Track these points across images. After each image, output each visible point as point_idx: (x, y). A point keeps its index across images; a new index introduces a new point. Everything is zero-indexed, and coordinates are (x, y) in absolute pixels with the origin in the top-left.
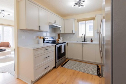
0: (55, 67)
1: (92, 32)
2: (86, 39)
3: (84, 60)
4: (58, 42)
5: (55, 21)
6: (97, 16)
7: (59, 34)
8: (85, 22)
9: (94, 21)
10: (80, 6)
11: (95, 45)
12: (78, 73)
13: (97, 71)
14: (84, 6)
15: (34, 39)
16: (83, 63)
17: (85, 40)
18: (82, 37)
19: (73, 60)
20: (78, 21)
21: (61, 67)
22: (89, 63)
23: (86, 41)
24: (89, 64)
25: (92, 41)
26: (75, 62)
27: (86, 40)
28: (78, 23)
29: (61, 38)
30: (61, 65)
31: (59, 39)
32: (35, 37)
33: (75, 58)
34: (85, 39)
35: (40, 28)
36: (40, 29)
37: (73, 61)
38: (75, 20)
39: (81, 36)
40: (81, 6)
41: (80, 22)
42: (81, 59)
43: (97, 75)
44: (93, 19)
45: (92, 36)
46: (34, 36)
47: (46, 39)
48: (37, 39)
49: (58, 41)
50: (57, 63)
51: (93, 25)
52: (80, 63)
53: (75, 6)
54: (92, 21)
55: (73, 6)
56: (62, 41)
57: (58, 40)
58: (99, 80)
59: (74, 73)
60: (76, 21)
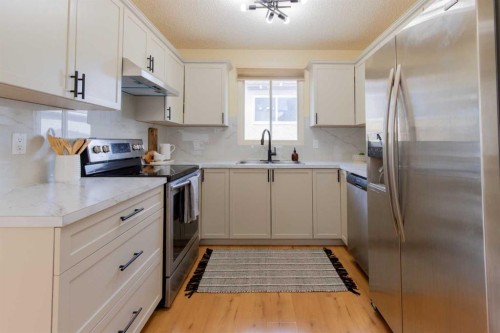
0: (162, 306)
1: (295, 123)
2: (273, 151)
3: (278, 235)
4: (152, 167)
5: (151, 60)
6: (315, 67)
7: (155, 127)
8: (267, 82)
9: (301, 83)
10: (272, 15)
11: (315, 172)
12: (278, 303)
13: (337, 270)
14: (287, 21)
15: (15, 151)
16: (273, 252)
17: (271, 154)
18: (262, 142)
19: (229, 244)
20: (243, 75)
21: (191, 294)
22: (293, 246)
23: (273, 158)
24: (298, 251)
25: (295, 158)
26: (241, 251)
27: (275, 154)
28: (240, 83)
29: (166, 148)
30: (185, 286)
31: (156, 153)
32: (21, 139)
33: (237, 234)
34: (270, 151)
35: (80, 83)
36: (80, 90)
37: (233, 251)
38: (230, 68)
39: (260, 138)
40: (276, 16)
41: (248, 83)
42: (264, 235)
43: (345, 288)
44: (299, 75)
45: (294, 137)
46: (16, 136)
47: (94, 150)
48: (39, 155)
49: (152, 163)
50: (168, 281)
51: (295, 96)
52: (265, 251)
53: (252, 8)
54: (294, 83)
55: (244, 8)
56: (167, 163)
57: (152, 158)
58: (364, 308)
59: (263, 306)
60: (234, 74)
